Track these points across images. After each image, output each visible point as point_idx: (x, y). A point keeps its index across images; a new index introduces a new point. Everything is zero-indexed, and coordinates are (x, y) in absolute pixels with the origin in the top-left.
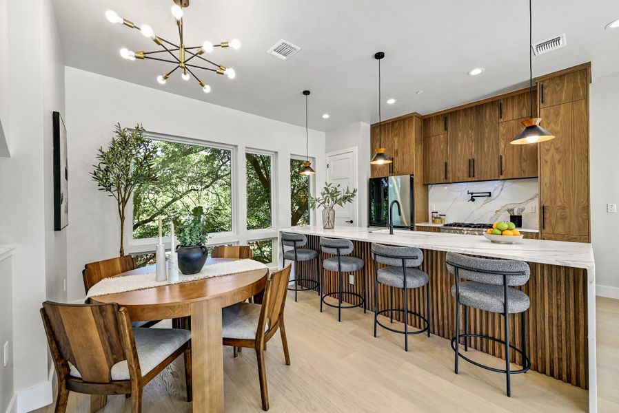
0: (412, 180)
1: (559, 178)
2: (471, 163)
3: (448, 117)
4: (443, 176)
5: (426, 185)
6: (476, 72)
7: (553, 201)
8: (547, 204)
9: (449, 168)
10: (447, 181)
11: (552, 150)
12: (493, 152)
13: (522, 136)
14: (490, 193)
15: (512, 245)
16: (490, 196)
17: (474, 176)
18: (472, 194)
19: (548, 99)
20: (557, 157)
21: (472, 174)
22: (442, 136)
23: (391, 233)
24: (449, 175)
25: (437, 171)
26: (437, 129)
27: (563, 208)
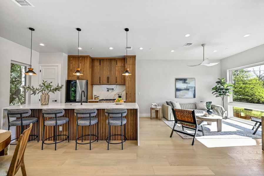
0: (87, 82)
1: (130, 85)
2: (108, 78)
3: (101, 60)
4: (99, 82)
5: (92, 85)
6: (111, 48)
7: (129, 92)
8: (127, 92)
9: (101, 79)
10: (100, 83)
11: (129, 77)
12: (114, 75)
13: (125, 73)
14: (113, 89)
15: (122, 105)
16: (113, 90)
17: (109, 83)
18: (108, 89)
19: (128, 62)
20: (130, 79)
21: (108, 82)
22: (99, 67)
23: (81, 104)
24: (101, 82)
25: (96, 80)
26: (97, 64)
27: (130, 94)
